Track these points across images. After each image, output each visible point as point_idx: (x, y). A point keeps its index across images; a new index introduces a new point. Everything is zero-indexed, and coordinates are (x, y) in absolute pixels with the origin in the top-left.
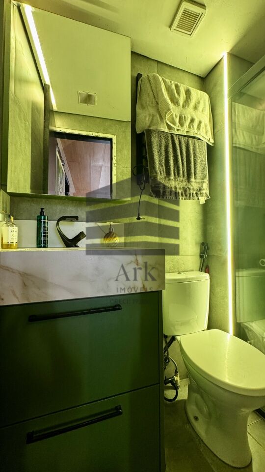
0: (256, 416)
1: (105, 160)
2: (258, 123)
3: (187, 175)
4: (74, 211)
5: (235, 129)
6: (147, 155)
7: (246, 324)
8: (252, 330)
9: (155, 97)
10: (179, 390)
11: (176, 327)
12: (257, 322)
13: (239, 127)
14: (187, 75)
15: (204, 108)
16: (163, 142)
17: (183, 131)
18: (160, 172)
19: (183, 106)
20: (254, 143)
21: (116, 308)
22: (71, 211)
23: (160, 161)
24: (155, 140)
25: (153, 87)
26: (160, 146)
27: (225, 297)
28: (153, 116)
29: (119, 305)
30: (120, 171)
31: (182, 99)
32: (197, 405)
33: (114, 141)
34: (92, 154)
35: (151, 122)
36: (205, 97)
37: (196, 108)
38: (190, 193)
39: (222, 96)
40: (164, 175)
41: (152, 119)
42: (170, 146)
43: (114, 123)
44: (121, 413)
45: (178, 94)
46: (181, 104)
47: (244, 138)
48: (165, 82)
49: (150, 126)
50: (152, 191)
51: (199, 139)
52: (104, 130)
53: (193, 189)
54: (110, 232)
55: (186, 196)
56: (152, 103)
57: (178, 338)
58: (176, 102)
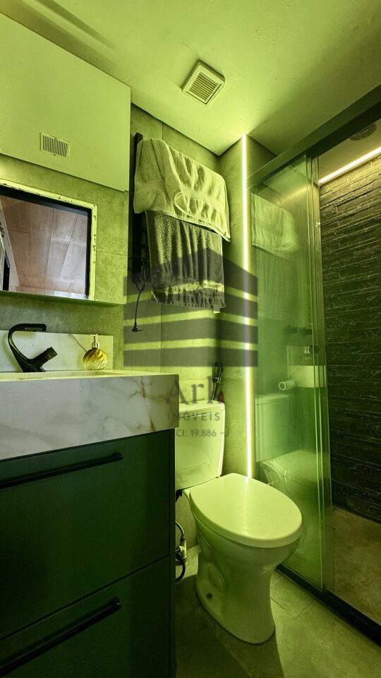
0: (278, 575)
1: (75, 236)
2: (278, 221)
3: (199, 275)
4: (36, 315)
5: (254, 225)
6: (149, 244)
7: (265, 463)
8: (272, 469)
9: (160, 170)
10: (186, 563)
11: (183, 476)
12: (278, 459)
13: (259, 224)
14: (199, 148)
15: (219, 193)
16: (170, 230)
17: (194, 219)
18: (166, 269)
19: (195, 187)
20: (274, 244)
21: (116, 457)
22: (30, 316)
23: (165, 254)
24: (159, 226)
25: (158, 156)
26: (166, 235)
27: (243, 430)
28: (158, 194)
29: (119, 454)
30: (102, 257)
31: (194, 178)
32: (210, 577)
33: (94, 213)
34: (55, 224)
35: (155, 202)
36: (220, 180)
37: (210, 192)
38: (202, 299)
39: (240, 184)
40: (170, 273)
41: (156, 198)
42: (179, 236)
43: (96, 187)
44: (119, 607)
45: (190, 171)
46: (193, 185)
47: (263, 237)
48: (173, 153)
49: (152, 206)
50: (154, 293)
51: (213, 231)
52: (79, 195)
53: (206, 294)
54: (94, 349)
55: (197, 302)
56: (157, 177)
57: (187, 492)
58: (187, 182)
